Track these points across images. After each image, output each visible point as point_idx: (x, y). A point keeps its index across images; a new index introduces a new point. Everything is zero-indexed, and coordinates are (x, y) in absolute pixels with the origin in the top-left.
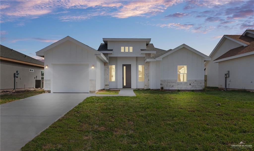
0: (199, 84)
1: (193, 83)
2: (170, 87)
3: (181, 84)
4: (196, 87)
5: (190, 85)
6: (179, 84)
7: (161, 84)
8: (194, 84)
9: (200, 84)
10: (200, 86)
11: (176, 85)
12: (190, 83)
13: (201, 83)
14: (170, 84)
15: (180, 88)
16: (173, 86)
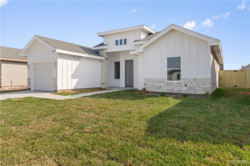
0: (201, 86)
1: (189, 83)
2: (157, 88)
3: (172, 84)
4: (196, 90)
5: (186, 85)
6: (169, 85)
7: (145, 84)
8: (191, 85)
9: (203, 86)
10: (202, 88)
11: (165, 85)
12: (186, 83)
13: (204, 84)
14: (156, 85)
15: (171, 90)
16: (160, 87)
